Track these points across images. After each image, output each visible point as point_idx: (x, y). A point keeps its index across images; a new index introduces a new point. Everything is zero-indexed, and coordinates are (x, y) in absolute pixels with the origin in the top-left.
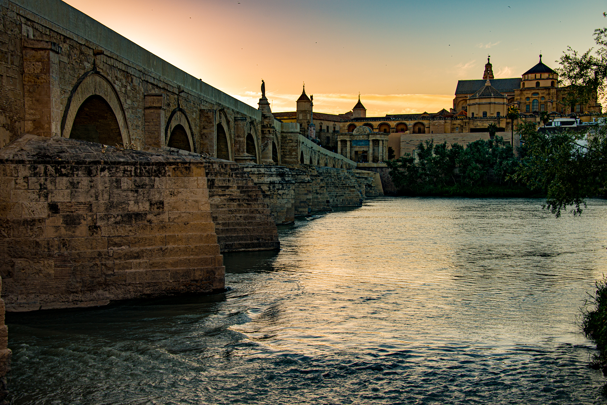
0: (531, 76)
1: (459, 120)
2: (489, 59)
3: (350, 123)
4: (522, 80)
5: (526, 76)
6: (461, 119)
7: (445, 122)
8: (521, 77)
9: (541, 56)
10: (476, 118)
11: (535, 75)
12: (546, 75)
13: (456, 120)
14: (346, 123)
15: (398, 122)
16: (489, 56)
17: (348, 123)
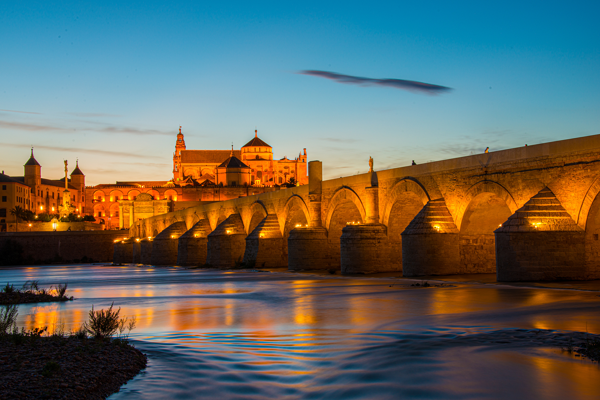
0: (252, 149)
1: (209, 188)
2: (180, 130)
4: (242, 152)
5: (246, 149)
6: (211, 188)
7: (197, 190)
8: (239, 149)
9: (256, 131)
10: (226, 186)
11: (255, 148)
12: (263, 149)
13: (207, 188)
14: (92, 190)
16: (181, 127)
17: (95, 190)
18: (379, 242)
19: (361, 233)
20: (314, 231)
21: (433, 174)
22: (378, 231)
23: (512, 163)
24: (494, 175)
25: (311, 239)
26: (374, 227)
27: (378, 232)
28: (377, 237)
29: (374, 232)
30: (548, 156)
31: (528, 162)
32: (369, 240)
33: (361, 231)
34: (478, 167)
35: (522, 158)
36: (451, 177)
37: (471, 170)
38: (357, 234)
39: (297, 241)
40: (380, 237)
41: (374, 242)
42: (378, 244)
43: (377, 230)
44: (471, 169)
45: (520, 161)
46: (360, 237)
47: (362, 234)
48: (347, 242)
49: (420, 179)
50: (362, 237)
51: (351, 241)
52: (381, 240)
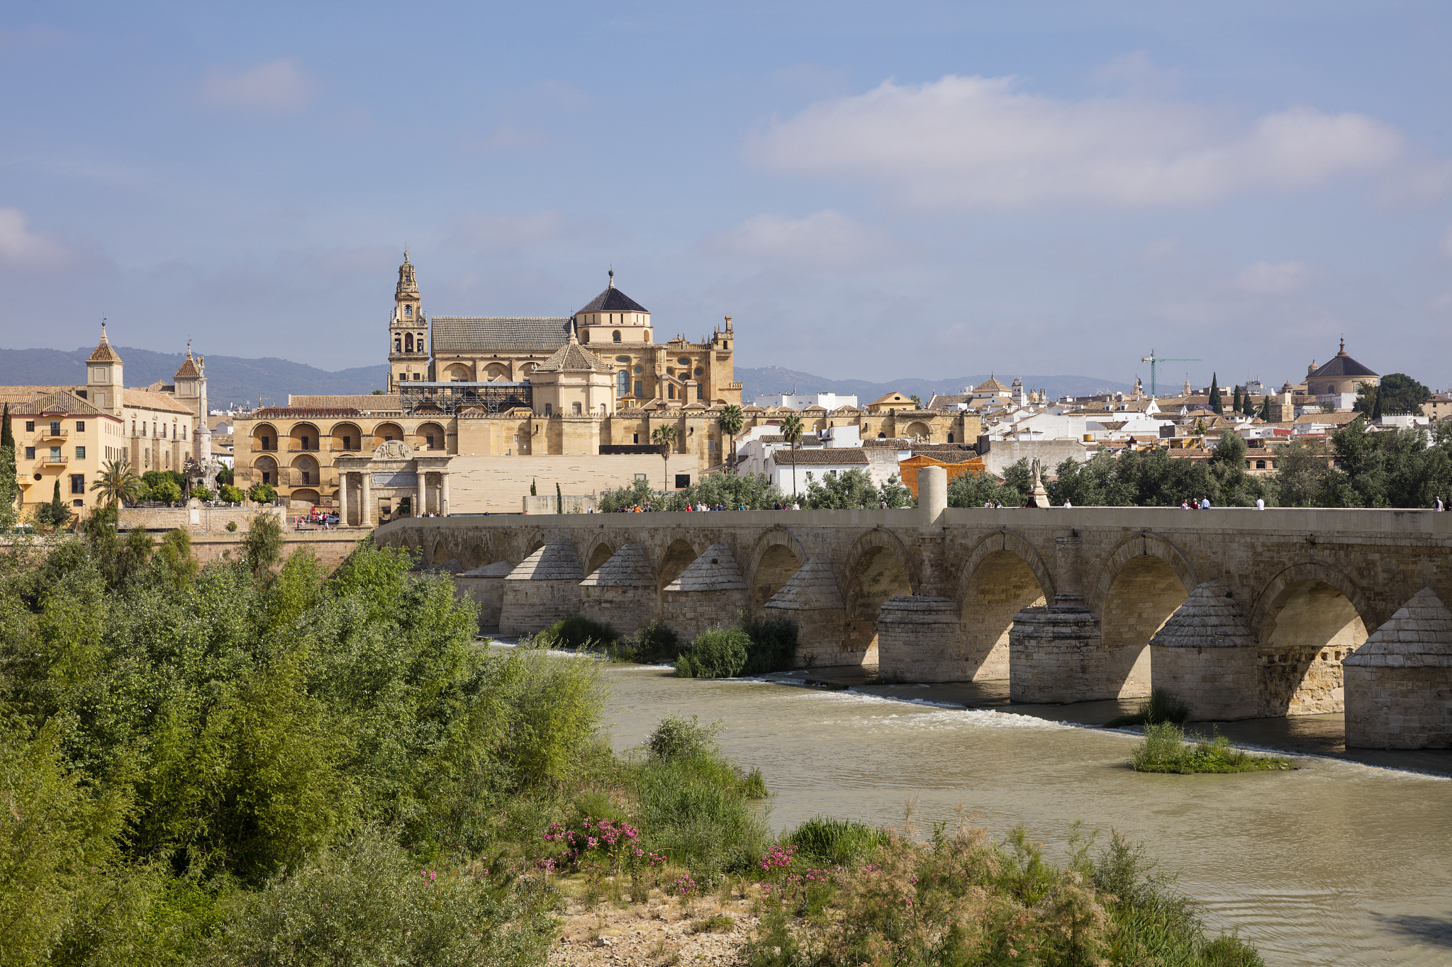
0: (603, 316)
1: (519, 418)
2: (405, 255)
3: (260, 421)
4: (579, 324)
7: (492, 424)
9: (611, 273)
11: (611, 316)
12: (632, 317)
13: (514, 419)
14: (250, 421)
15: (381, 421)
16: (407, 247)
17: (255, 422)
18: (1087, 645)
19: (1054, 626)
20: (935, 608)
21: (1203, 532)
22: (1085, 622)
23: (1363, 535)
24: (1328, 551)
25: (929, 624)
26: (1077, 615)
27: (1085, 626)
28: (1082, 634)
29: (1078, 626)
30: (1431, 534)
31: (1394, 539)
32: (1068, 641)
33: (1052, 623)
34: (1298, 533)
35: (1383, 530)
36: (1243, 541)
37: (1284, 536)
38: (1046, 628)
39: (902, 626)
40: (1088, 634)
41: (1078, 645)
42: (1087, 648)
43: (1082, 622)
44: (1283, 533)
45: (1379, 535)
46: (1051, 635)
47: (1056, 629)
48: (1027, 643)
49: (1176, 536)
50: (1057, 635)
51: (1033, 642)
52: (1089, 640)
